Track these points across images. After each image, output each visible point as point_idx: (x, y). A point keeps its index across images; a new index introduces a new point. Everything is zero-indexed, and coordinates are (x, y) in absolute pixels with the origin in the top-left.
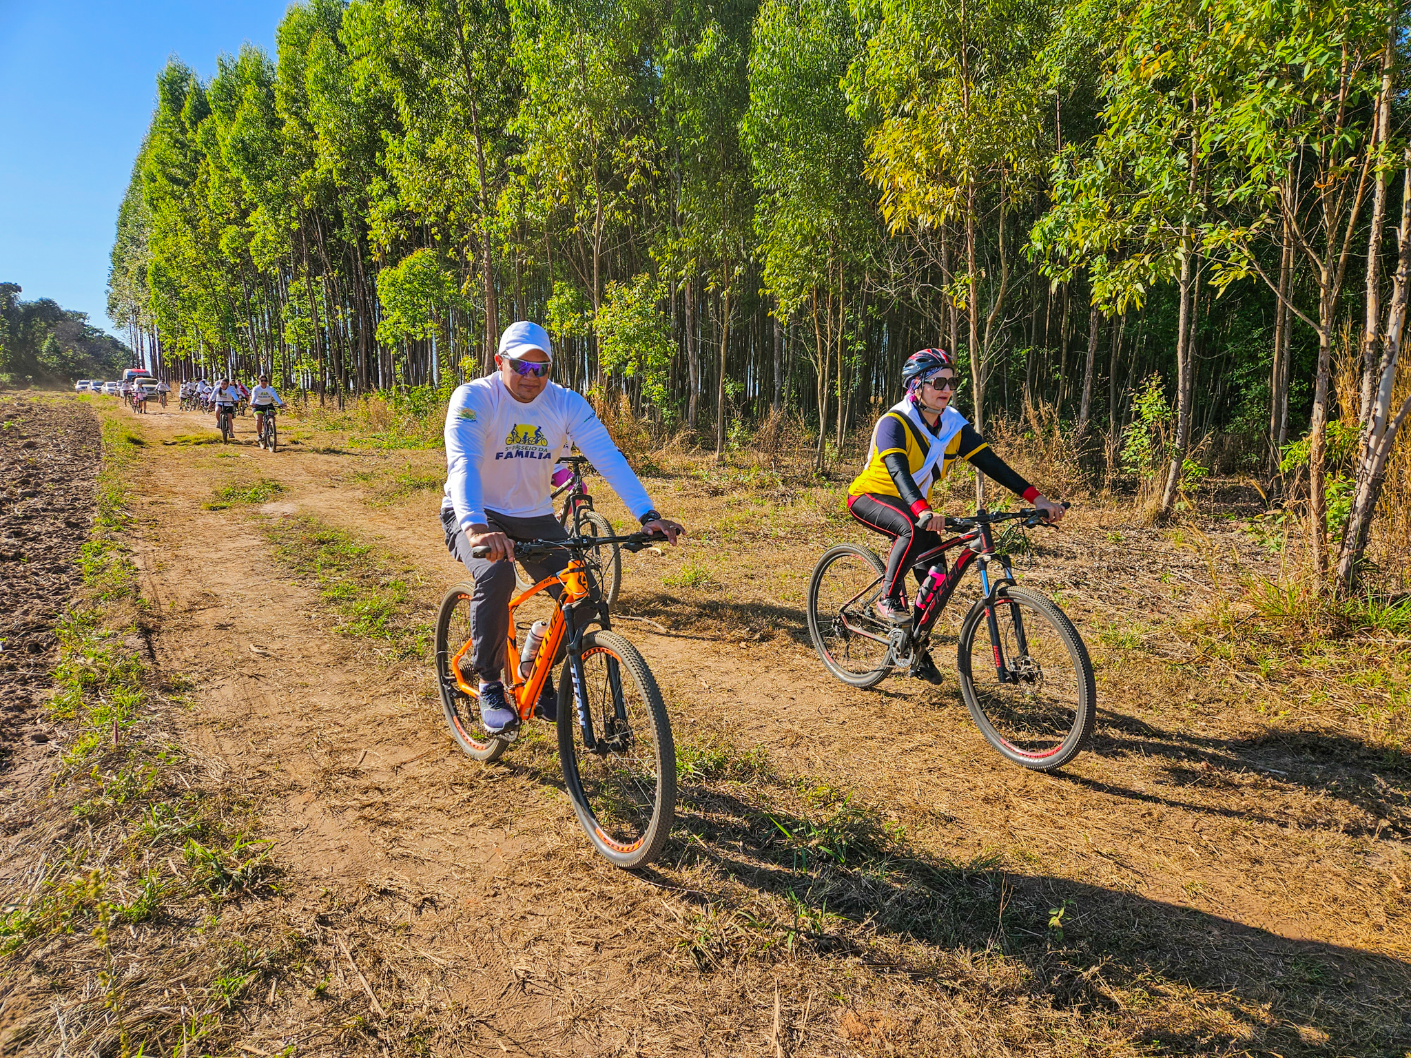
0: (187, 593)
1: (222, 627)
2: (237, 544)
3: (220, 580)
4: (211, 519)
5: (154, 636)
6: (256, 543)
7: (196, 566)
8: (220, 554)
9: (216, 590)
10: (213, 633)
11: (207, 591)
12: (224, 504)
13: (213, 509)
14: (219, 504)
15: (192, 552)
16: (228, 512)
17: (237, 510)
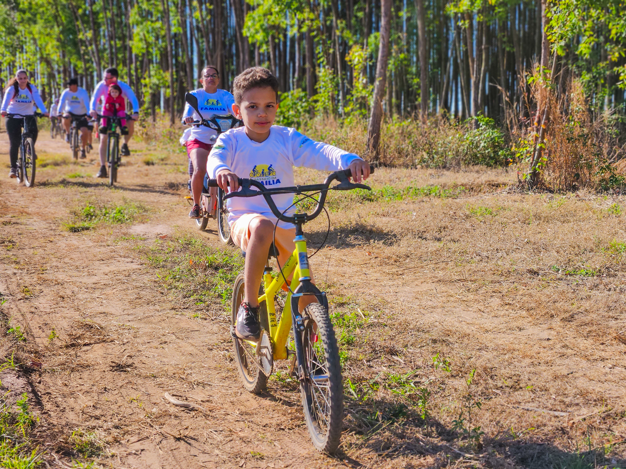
0: (65, 324)
1: (120, 368)
2: (112, 268)
3: (101, 309)
4: (74, 240)
5: (35, 377)
6: (134, 266)
7: (69, 292)
8: (94, 279)
9: (98, 321)
10: (109, 375)
11: (88, 321)
12: (86, 224)
13: (74, 230)
14: (80, 224)
15: (61, 276)
16: (92, 232)
17: (103, 231)
